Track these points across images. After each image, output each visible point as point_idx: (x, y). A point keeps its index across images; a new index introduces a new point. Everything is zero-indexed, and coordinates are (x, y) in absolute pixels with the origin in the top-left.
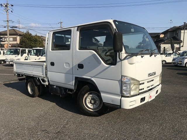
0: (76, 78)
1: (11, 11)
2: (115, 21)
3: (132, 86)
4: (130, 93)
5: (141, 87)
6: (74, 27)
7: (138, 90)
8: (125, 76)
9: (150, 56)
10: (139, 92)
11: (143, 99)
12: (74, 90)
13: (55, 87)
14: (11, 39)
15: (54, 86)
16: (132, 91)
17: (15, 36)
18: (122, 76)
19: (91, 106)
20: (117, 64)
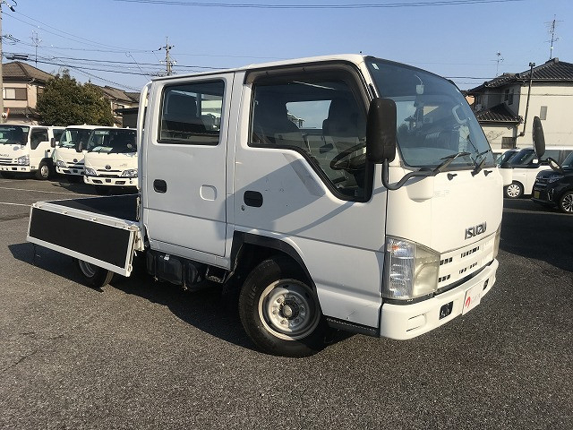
0: (237, 235)
1: (11, 8)
2: (369, 60)
3: (417, 269)
4: (410, 292)
5: (444, 270)
6: (234, 72)
7: (433, 279)
8: (397, 239)
9: (473, 174)
10: (436, 286)
11: (447, 309)
12: (228, 273)
13: (167, 258)
14: (12, 94)
15: (164, 254)
16: (418, 284)
17: (23, 86)
18: (388, 238)
19: (282, 322)
20: (375, 197)
